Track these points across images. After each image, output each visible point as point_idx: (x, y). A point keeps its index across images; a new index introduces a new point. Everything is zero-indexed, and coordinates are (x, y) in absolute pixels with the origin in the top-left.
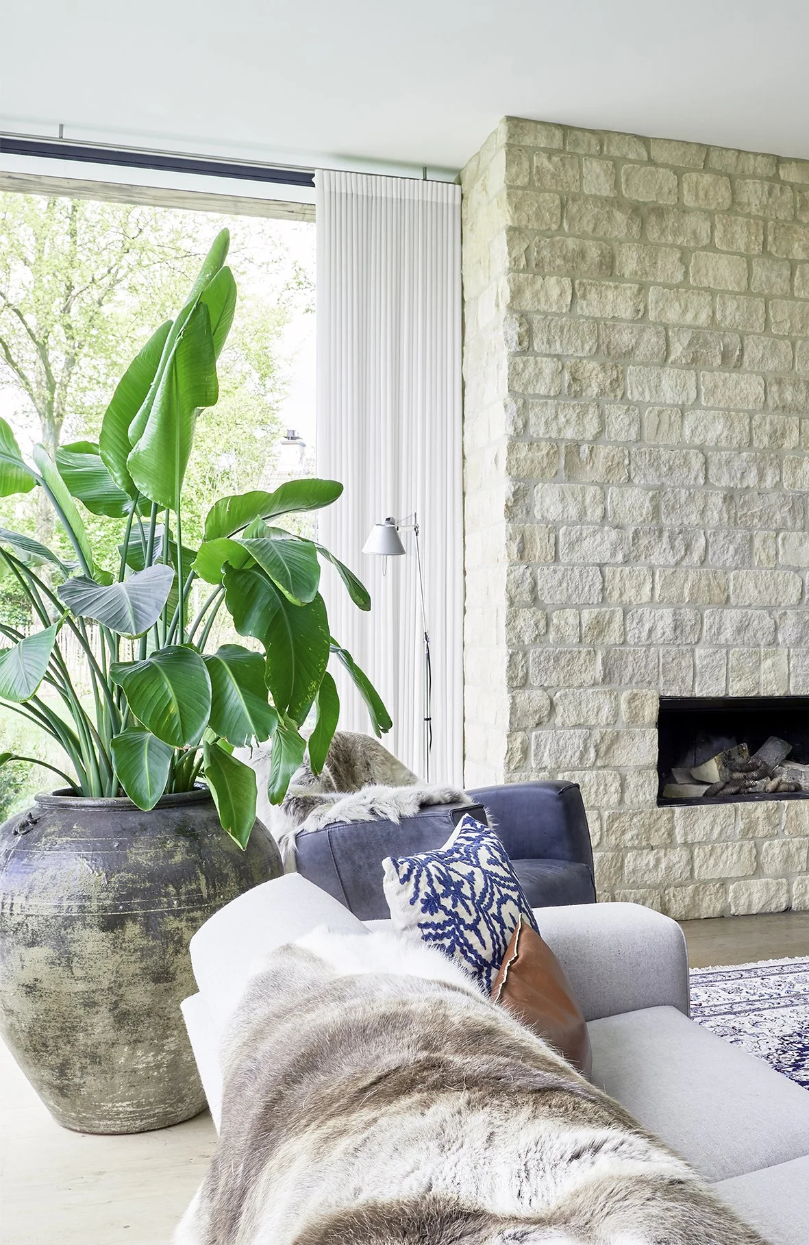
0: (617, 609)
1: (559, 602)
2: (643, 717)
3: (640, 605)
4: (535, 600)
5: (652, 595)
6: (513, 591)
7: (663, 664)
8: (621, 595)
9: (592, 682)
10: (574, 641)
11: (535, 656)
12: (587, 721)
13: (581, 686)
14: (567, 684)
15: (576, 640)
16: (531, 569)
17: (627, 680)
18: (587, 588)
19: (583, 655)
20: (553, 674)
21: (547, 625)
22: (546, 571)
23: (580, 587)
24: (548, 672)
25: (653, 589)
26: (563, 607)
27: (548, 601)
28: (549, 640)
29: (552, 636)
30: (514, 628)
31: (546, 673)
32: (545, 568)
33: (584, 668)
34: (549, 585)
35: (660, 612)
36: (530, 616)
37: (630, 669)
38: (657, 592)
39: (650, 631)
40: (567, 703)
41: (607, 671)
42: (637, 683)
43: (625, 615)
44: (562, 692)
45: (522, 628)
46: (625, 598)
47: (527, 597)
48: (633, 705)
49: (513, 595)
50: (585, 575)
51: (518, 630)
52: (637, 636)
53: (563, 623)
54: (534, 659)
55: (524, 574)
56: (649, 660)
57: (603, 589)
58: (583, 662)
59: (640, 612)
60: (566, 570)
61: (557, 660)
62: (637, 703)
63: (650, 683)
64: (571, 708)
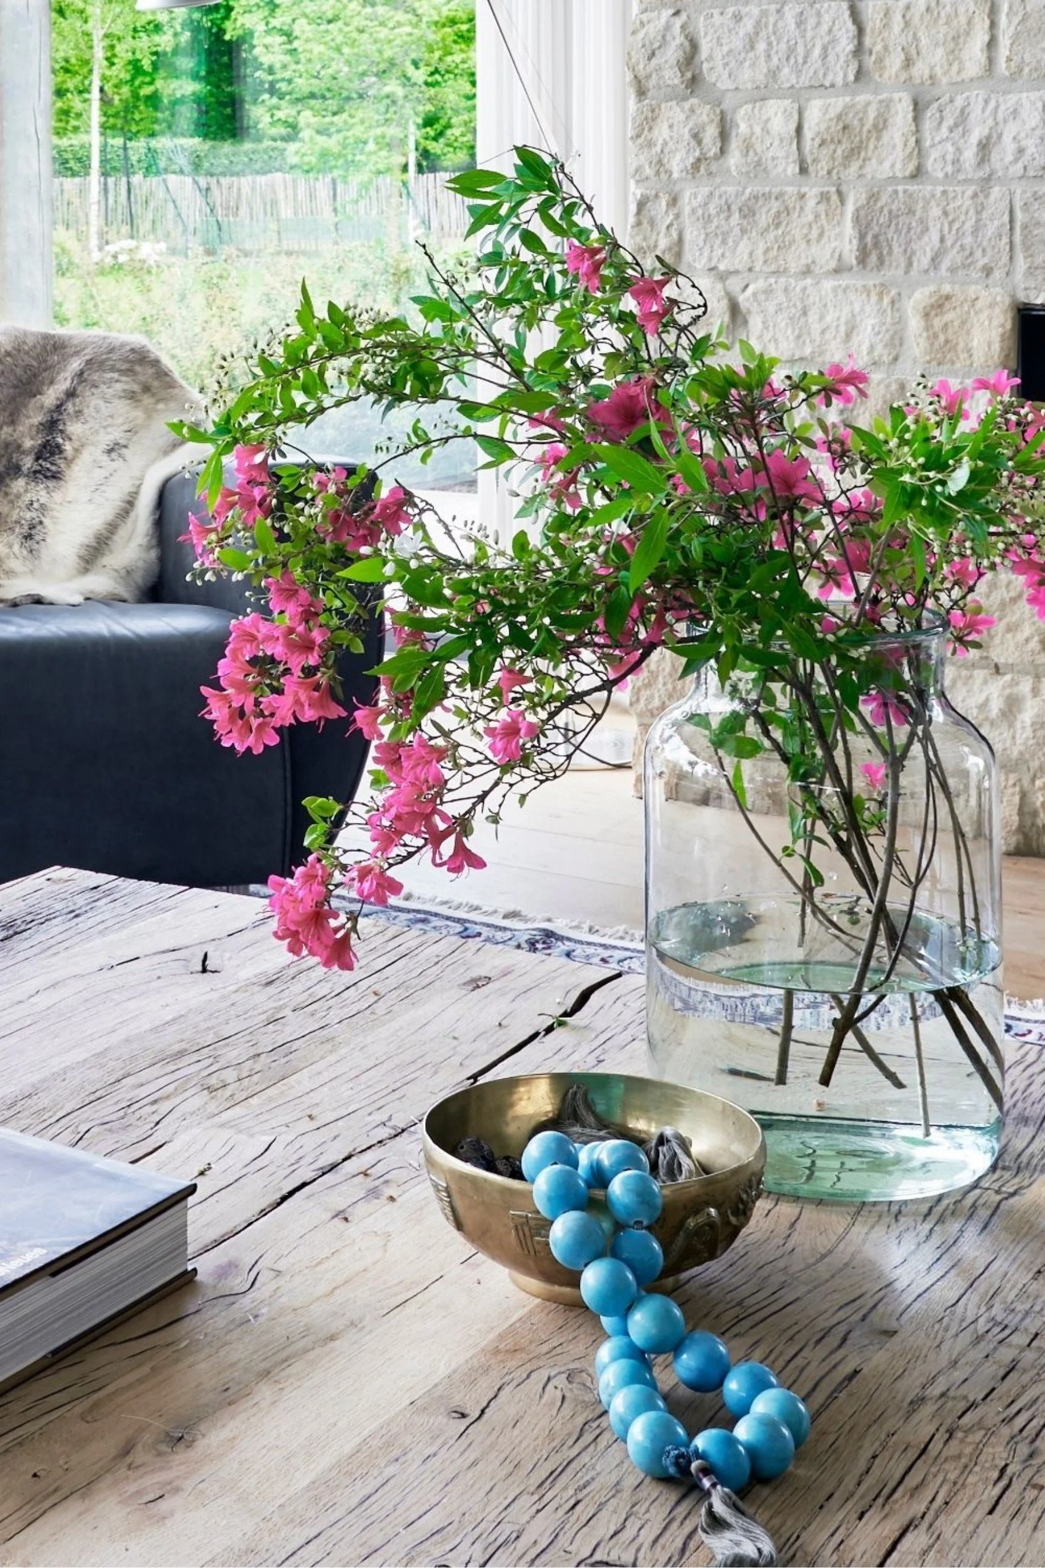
0: (896, 96)
1: (749, 86)
2: (969, 351)
3: (960, 85)
4: (694, 82)
5: (991, 61)
6: (641, 66)
7: (1025, 227)
8: (908, 63)
9: (833, 264)
10: (789, 172)
11: (695, 203)
12: (821, 353)
13: (807, 271)
14: (773, 268)
15: (793, 169)
16: (684, 16)
17: (925, 261)
18: (817, 51)
19: (811, 203)
20: (742, 245)
21: (724, 136)
22: (717, 19)
23: (800, 50)
24: (730, 241)
25: (992, 44)
26: (760, 95)
27: (725, 84)
28: (728, 170)
29: (734, 159)
30: (650, 144)
31: (724, 242)
32: (716, 12)
33: (815, 232)
34: (725, 49)
35: (1011, 100)
36: (682, 117)
37: (934, 236)
38: (1003, 50)
39: (985, 147)
40: (772, 309)
41: (869, 239)
42: (952, 270)
43: (918, 108)
44: (761, 284)
45: (665, 143)
46: (920, 70)
47: (672, 77)
48: (937, 323)
49: (642, 74)
50: (812, 22)
51: (658, 149)
52: (949, 157)
53: (758, 130)
54: (694, 211)
55: (668, 27)
56: (985, 215)
57: (859, 50)
58: (811, 217)
59: (959, 101)
60: (764, 13)
61: (748, 212)
62: (949, 316)
63: (988, 271)
64: (782, 320)
